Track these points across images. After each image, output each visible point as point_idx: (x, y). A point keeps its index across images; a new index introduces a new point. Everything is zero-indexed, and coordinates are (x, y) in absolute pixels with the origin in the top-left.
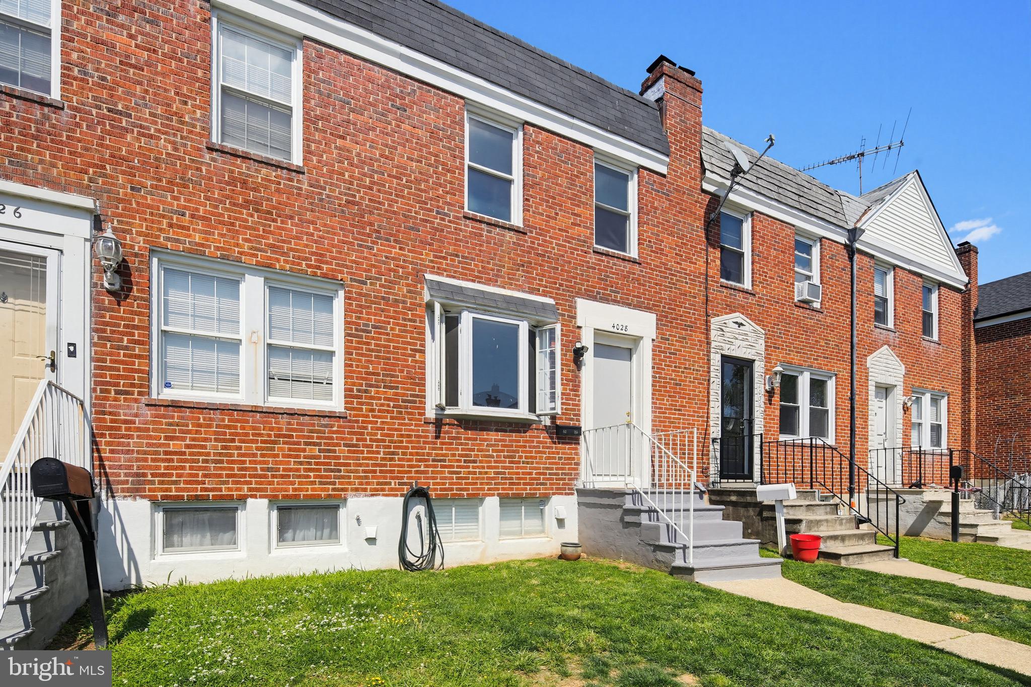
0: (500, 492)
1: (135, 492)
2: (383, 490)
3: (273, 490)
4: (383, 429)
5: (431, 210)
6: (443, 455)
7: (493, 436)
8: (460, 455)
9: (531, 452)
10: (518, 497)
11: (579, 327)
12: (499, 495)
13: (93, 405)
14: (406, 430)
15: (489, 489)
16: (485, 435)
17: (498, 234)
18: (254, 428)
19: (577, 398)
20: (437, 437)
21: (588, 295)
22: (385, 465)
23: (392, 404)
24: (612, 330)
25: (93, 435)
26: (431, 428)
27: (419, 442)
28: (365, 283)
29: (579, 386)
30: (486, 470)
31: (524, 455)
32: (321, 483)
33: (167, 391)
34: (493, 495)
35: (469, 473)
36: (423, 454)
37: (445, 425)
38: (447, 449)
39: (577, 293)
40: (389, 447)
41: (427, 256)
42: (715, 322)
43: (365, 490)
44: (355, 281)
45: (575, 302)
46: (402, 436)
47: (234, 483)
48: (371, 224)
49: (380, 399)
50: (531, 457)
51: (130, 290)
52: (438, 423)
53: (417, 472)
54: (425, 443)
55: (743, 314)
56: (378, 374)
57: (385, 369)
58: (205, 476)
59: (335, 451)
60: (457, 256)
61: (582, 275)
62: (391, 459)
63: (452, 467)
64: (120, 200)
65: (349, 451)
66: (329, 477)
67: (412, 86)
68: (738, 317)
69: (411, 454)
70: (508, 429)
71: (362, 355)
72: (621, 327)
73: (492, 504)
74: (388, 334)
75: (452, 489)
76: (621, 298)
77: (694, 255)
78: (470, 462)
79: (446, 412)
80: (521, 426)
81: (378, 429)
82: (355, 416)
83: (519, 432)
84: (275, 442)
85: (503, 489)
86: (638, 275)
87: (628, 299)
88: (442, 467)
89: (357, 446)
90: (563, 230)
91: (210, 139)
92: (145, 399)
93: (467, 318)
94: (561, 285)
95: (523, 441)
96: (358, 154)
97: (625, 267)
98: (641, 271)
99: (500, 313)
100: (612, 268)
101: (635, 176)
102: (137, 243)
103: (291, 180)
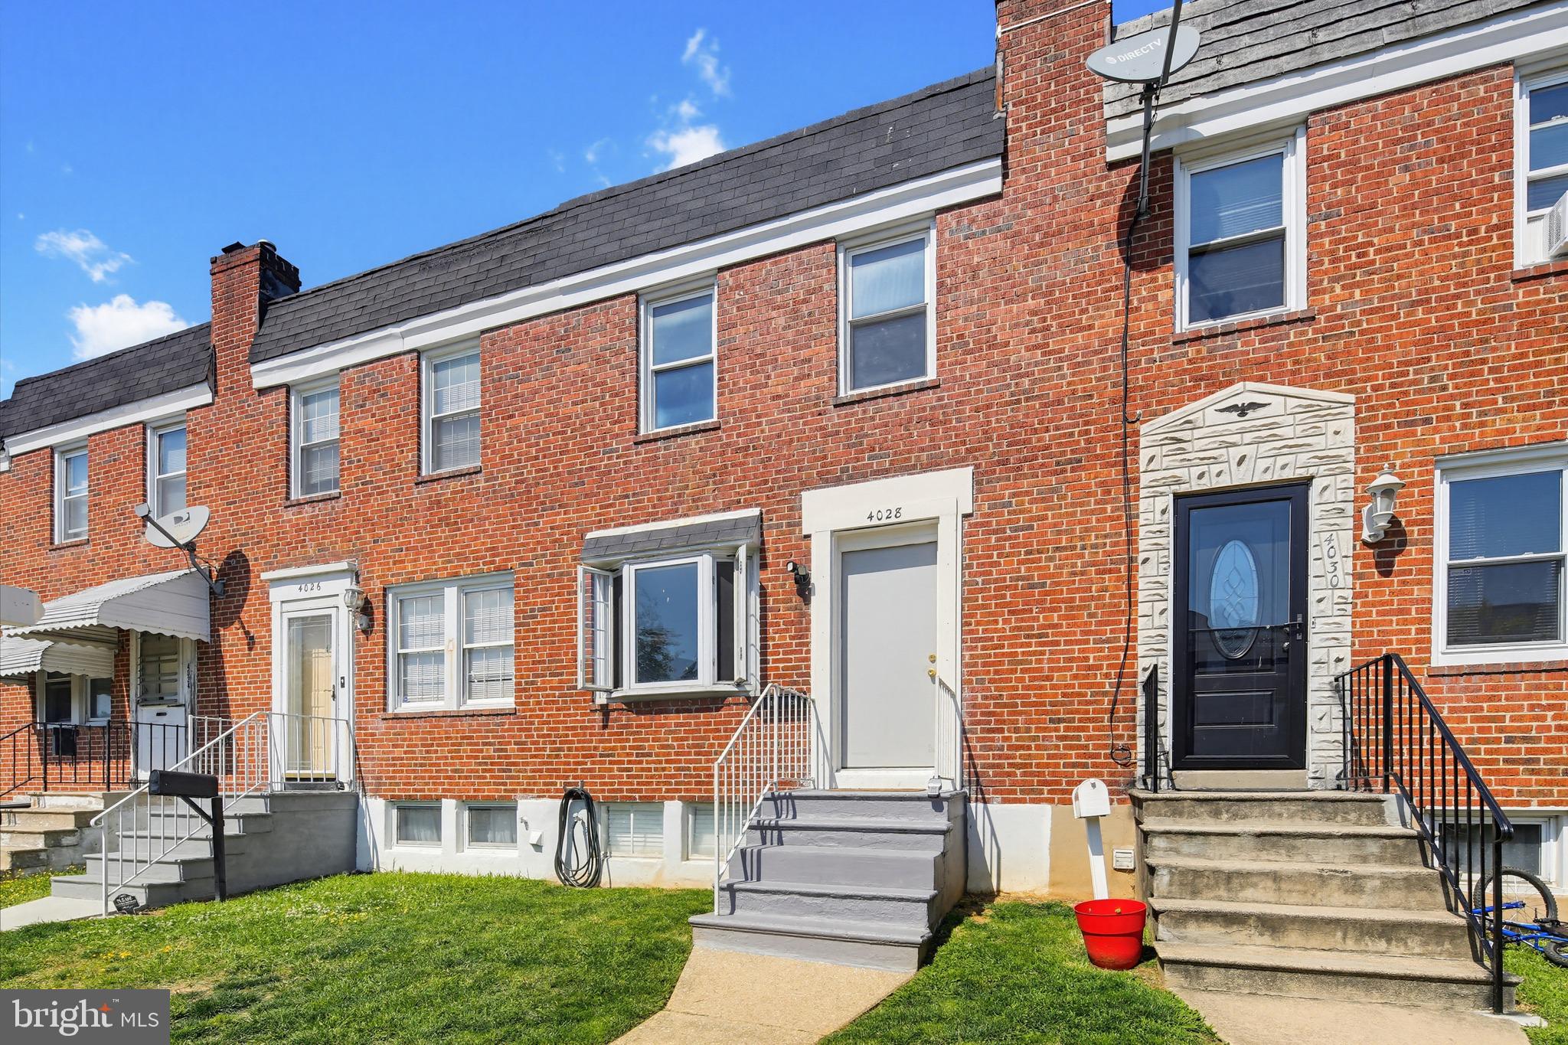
0: (683, 793)
1: (377, 793)
2: (548, 791)
3: (460, 791)
4: (548, 723)
5: (596, 454)
6: (611, 749)
7: (673, 719)
8: (631, 748)
10: (709, 801)
11: (808, 537)
12: (680, 798)
13: (355, 723)
14: (571, 722)
15: (668, 791)
16: (662, 719)
17: (679, 446)
18: (446, 732)
19: (804, 649)
20: (605, 727)
21: (827, 481)
22: (551, 763)
23: (557, 693)
24: (868, 523)
25: (356, 747)
26: (598, 716)
27: (584, 735)
28: (531, 564)
29: (808, 629)
30: (664, 765)
31: (716, 742)
32: (495, 784)
33: (404, 705)
34: (672, 798)
35: (643, 769)
36: (589, 749)
37: (614, 710)
38: (615, 741)
39: (803, 484)
40: (554, 742)
41: (593, 510)
42: (1150, 432)
43: (532, 791)
44: (524, 564)
45: (801, 498)
46: (567, 729)
47: (434, 784)
48: (538, 497)
49: (545, 689)
51: (373, 626)
52: (605, 710)
53: (583, 770)
54: (591, 735)
55: (1262, 379)
56: (544, 662)
57: (550, 655)
58: (415, 778)
59: (506, 750)
60: (627, 497)
61: (814, 452)
62: (557, 756)
63: (622, 762)
64: (367, 555)
65: (519, 750)
66: (502, 777)
67: (575, 318)
68: (1243, 392)
69: (577, 749)
70: (694, 708)
71: (529, 644)
72: (885, 515)
73: (673, 809)
74: (552, 615)
75: (621, 791)
76: (892, 463)
77: (1083, 311)
78: (643, 755)
79: (614, 695)
80: (710, 702)
81: (544, 723)
83: (710, 710)
84: (460, 745)
85: (687, 790)
86: (933, 408)
87: (908, 459)
88: (611, 763)
89: (525, 743)
90: (778, 397)
91: (419, 475)
92: (381, 714)
93: (628, 573)
94: (775, 481)
95: (716, 723)
96: (526, 426)
97: (903, 406)
98: (940, 399)
99: (668, 554)
100: (873, 418)
101: (933, 233)
102: (377, 585)
103: (472, 483)
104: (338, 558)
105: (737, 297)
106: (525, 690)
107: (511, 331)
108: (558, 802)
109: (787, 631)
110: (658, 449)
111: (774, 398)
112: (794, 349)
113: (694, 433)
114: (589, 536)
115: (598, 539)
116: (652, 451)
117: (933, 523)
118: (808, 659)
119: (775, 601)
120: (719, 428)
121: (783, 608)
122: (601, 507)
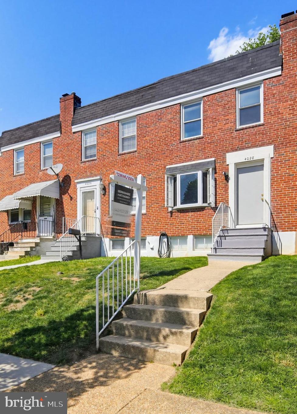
0: (193, 233)
1: (107, 237)
2: (155, 234)
3: (130, 235)
4: (155, 216)
5: (169, 146)
6: (173, 222)
7: (190, 214)
8: (178, 222)
9: (205, 218)
10: (200, 235)
11: (228, 165)
12: (192, 234)
13: (101, 219)
14: (162, 216)
15: (189, 233)
16: (187, 214)
17: (192, 143)
19: (227, 194)
20: (171, 217)
21: (233, 150)
22: (156, 227)
23: (158, 208)
24: (245, 161)
25: (101, 225)
26: (169, 214)
27: (165, 219)
28: (151, 175)
29: (228, 189)
30: (188, 226)
31: (202, 219)
34: (190, 235)
35: (182, 227)
36: (167, 223)
37: (174, 212)
38: (174, 220)
39: (227, 151)
40: (157, 221)
41: (168, 160)
43: (151, 234)
44: (149, 175)
45: (226, 155)
46: (161, 218)
48: (152, 158)
49: (154, 208)
50: (206, 220)
51: (106, 193)
52: (171, 212)
53: (165, 228)
54: (167, 219)
56: (154, 200)
57: (156, 199)
60: (177, 156)
61: (230, 143)
62: (158, 225)
63: (176, 226)
64: (104, 174)
65: (147, 224)
66: (142, 231)
67: (163, 111)
69: (163, 223)
70: (196, 211)
71: (150, 196)
72: (250, 158)
73: (190, 238)
74: (156, 188)
75: (176, 233)
76: (251, 145)
78: (182, 224)
79: (174, 208)
80: (201, 209)
81: (154, 216)
82: (149, 213)
83: (201, 211)
85: (194, 232)
86: (263, 130)
87: (256, 144)
88: (173, 226)
89: (149, 222)
90: (220, 129)
91: (119, 153)
92: (108, 216)
93: (178, 177)
94: (219, 151)
95: (202, 214)
96: (149, 139)
97: (254, 130)
98: (265, 128)
99: (190, 171)
100: (246, 134)
101: (262, 85)
102: (107, 182)
103: (134, 155)
104: (96, 176)
105: (208, 104)
106: (149, 208)
107: (145, 114)
108: (159, 237)
109: (222, 190)
110: (186, 144)
111: (218, 129)
112: (224, 117)
113: (196, 139)
114: (167, 167)
115: (170, 168)
116: (184, 144)
117: (263, 160)
118: (228, 197)
119: (219, 182)
120: (203, 138)
121: (220, 184)
122: (170, 160)
